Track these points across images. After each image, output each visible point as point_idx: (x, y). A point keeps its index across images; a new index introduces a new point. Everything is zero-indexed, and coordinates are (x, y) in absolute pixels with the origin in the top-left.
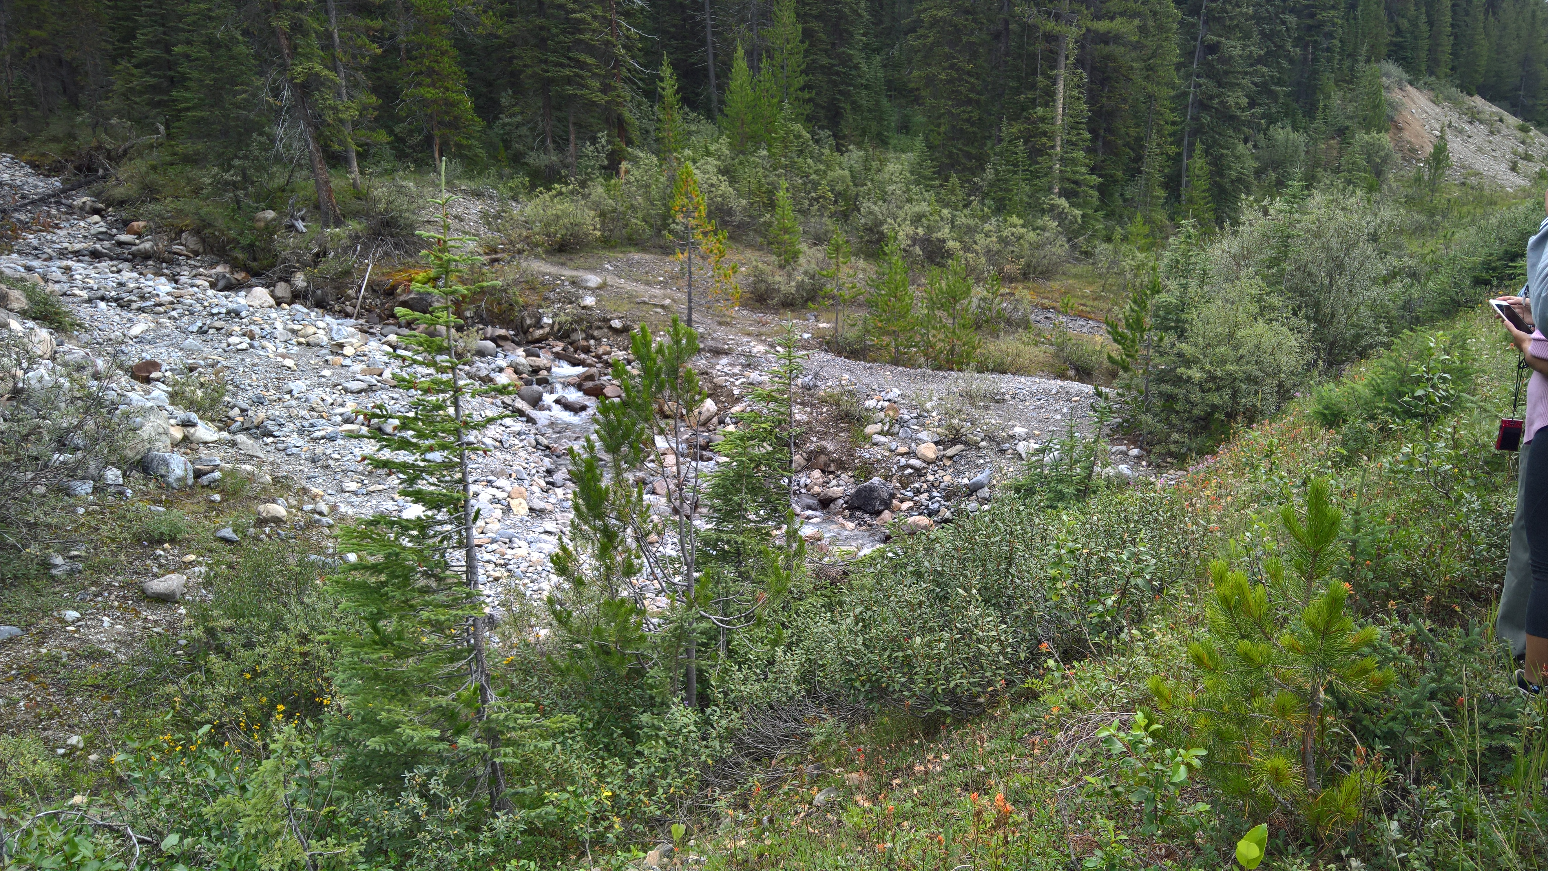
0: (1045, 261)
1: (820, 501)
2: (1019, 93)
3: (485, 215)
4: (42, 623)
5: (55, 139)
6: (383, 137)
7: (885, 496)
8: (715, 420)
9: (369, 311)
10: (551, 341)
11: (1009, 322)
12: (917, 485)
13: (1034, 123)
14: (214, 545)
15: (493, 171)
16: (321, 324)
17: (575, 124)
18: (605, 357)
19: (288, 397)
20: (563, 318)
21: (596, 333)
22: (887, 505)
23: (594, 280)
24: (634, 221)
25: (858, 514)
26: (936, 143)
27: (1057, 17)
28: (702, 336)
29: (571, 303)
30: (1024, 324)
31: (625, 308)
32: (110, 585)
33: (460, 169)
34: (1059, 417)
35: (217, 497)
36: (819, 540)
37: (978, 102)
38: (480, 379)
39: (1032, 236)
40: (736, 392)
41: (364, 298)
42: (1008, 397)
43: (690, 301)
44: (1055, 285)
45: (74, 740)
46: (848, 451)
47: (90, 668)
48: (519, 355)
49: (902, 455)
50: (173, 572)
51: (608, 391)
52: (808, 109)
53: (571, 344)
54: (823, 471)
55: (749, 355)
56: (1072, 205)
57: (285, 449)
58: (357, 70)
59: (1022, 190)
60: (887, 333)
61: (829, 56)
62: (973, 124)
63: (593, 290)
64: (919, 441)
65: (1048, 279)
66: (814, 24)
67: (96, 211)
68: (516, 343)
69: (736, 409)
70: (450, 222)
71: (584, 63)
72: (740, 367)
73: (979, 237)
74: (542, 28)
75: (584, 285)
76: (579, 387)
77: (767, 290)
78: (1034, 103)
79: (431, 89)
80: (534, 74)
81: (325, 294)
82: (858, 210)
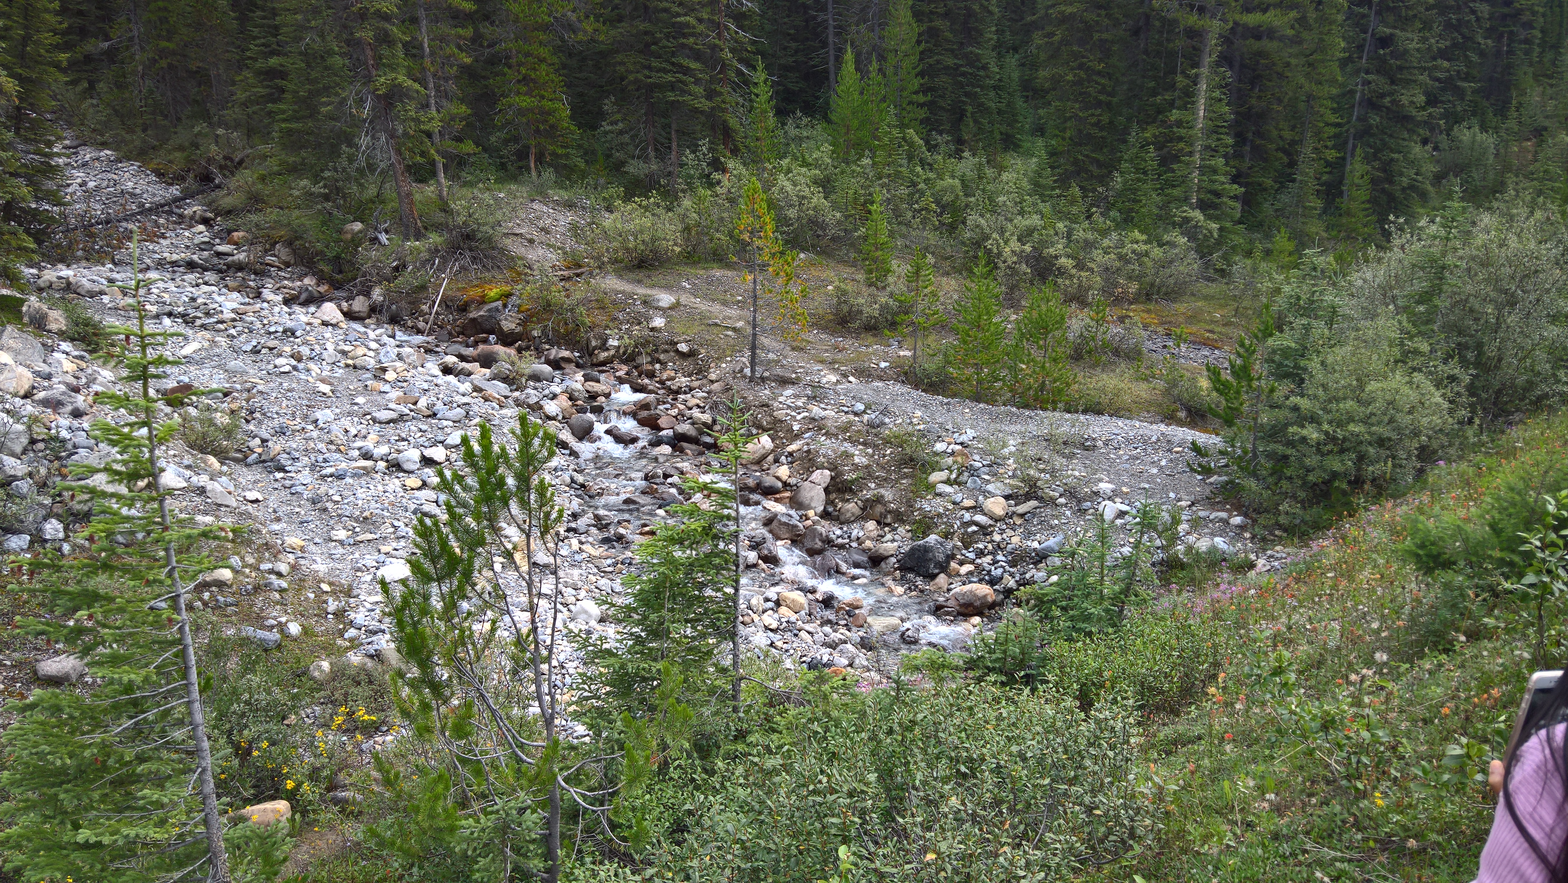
0: (1172, 281)
1: (870, 558)
2: (1154, 93)
3: (574, 228)
5: (181, 148)
7: (941, 557)
8: (771, 458)
9: (440, 327)
10: (616, 365)
11: (1116, 352)
12: (981, 546)
13: (1170, 126)
15: (590, 180)
17: (677, 131)
18: (669, 383)
19: (311, 427)
20: (628, 341)
21: (662, 357)
22: (944, 568)
23: (666, 299)
24: (718, 235)
25: (910, 576)
26: (1060, 149)
27: (1202, 10)
28: (769, 363)
29: (639, 324)
30: (1133, 355)
31: (695, 330)
33: (554, 179)
34: (1155, 471)
37: (1109, 105)
38: (529, 406)
39: (1157, 252)
40: (796, 427)
41: (437, 313)
42: (1100, 443)
44: (1181, 307)
46: (908, 501)
48: (577, 381)
49: (967, 509)
51: (662, 422)
52: (922, 113)
53: (636, 367)
54: (879, 523)
55: (816, 386)
56: (1209, 217)
57: (291, 487)
58: (446, 79)
59: (1152, 200)
60: (969, 365)
61: (956, 57)
62: (1101, 129)
63: (664, 311)
64: (987, 494)
65: (1174, 301)
66: (938, 23)
67: (205, 221)
68: (578, 366)
69: (793, 447)
70: (535, 234)
71: (688, 68)
72: (804, 399)
73: (1097, 254)
74: (646, 33)
75: (655, 304)
76: (634, 415)
77: (850, 312)
78: (1172, 105)
79: (526, 98)
80: (637, 81)
81: (399, 308)
82: (964, 222)
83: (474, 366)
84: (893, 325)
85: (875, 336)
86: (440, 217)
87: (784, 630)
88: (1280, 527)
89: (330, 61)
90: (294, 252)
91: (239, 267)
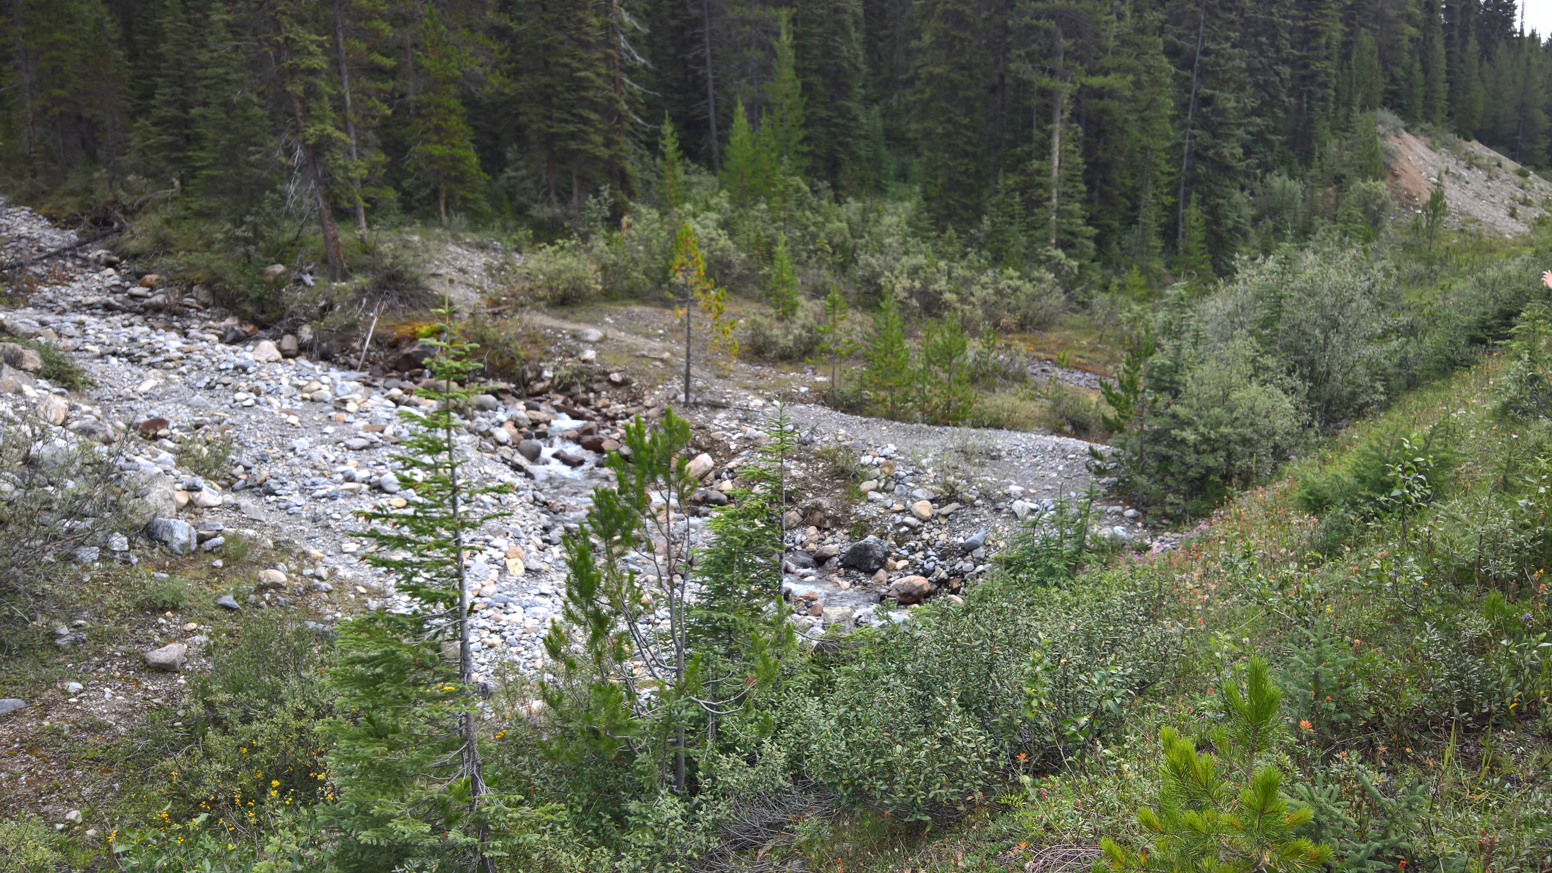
0: (1042, 313)
1: (816, 558)
2: (1016, 146)
3: (488, 268)
4: (46, 695)
5: (73, 193)
6: (390, 193)
7: (880, 554)
8: (712, 475)
9: (373, 363)
10: (551, 394)
11: (1005, 376)
12: (912, 544)
13: (1030, 175)
14: (215, 613)
15: (497, 223)
16: (325, 379)
17: (578, 177)
18: (605, 410)
19: (291, 454)
20: (563, 372)
21: (596, 386)
22: (882, 564)
23: (594, 333)
24: (635, 274)
25: (853, 572)
26: (934, 194)
27: (1052, 73)
28: (700, 390)
29: (572, 356)
30: (1020, 378)
31: (625, 361)
32: (112, 655)
33: (465, 222)
34: (1055, 475)
35: (219, 563)
36: (813, 600)
37: (974, 155)
38: (481, 433)
39: (1028, 287)
40: (733, 446)
41: (369, 350)
42: (1003, 453)
43: (688, 356)
44: (1052, 336)
45: (73, 814)
46: (844, 507)
47: (90, 740)
48: (519, 409)
49: (898, 512)
50: (174, 640)
51: (606, 445)
52: (807, 162)
53: (571, 397)
54: (819, 528)
55: (746, 410)
56: (1069, 256)
57: (287, 508)
58: (367, 130)
59: (1019, 241)
60: (884, 388)
61: (828, 109)
62: (969, 177)
63: (594, 344)
64: (914, 499)
65: (1045, 330)
66: (813, 79)
67: (110, 264)
68: (519, 397)
69: (732, 464)
70: (455, 275)
71: (588, 119)
72: (737, 422)
73: (976, 289)
74: (547, 86)
75: (584, 338)
76: (577, 441)
77: (765, 343)
78: (1029, 155)
79: (438, 146)
80: (539, 130)
81: (330, 346)
82: (856, 262)
84: (807, 354)
85: (790, 364)
86: (365, 259)
88: (1166, 516)
90: (214, 294)
91: (157, 309)
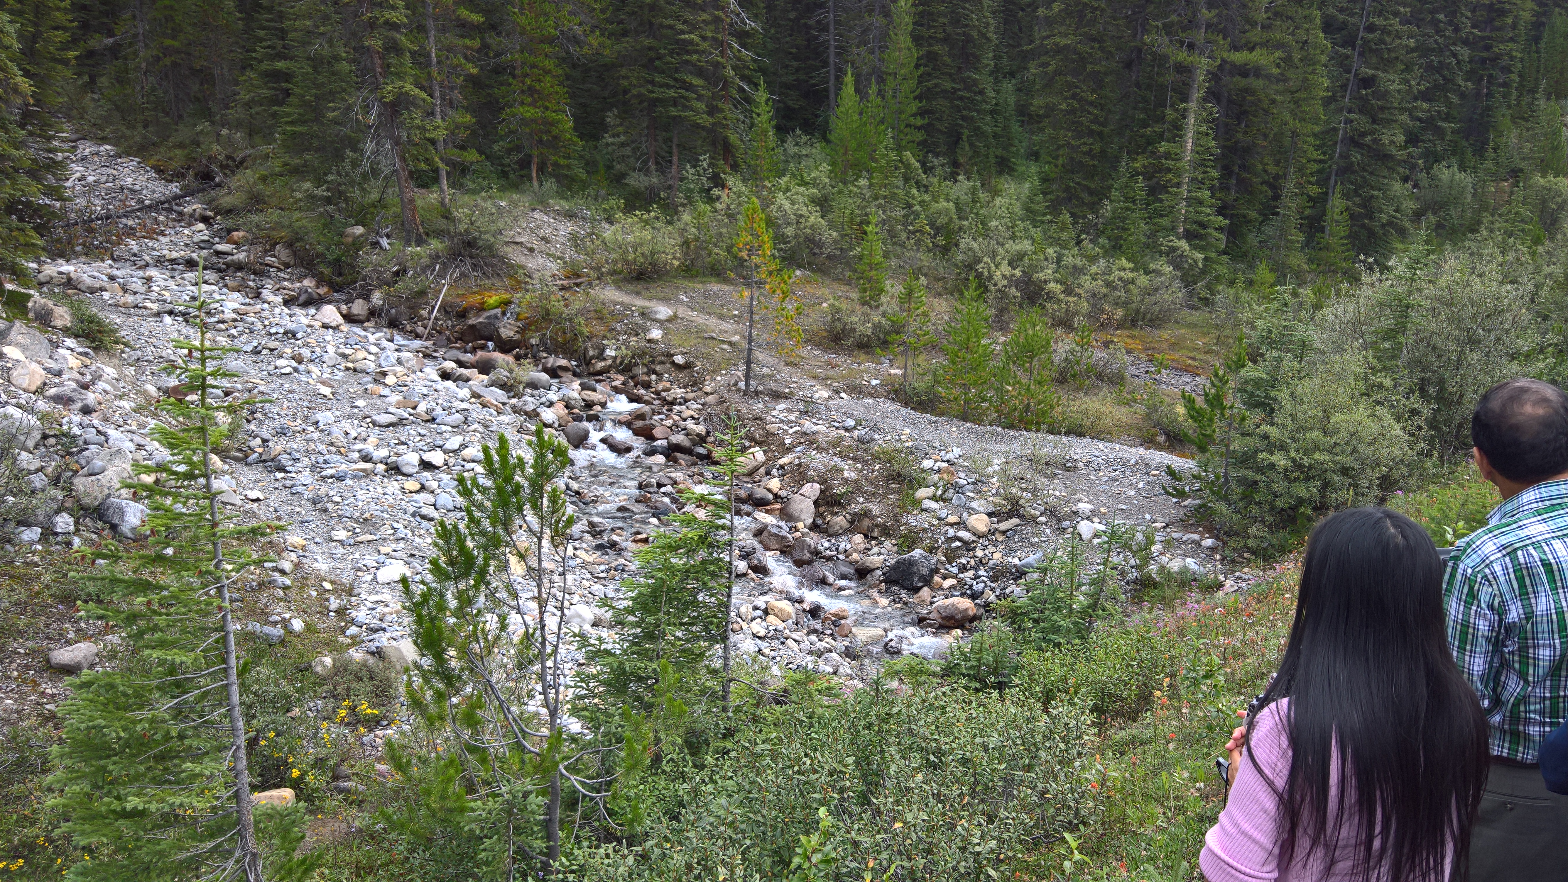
0: (1156, 308)
1: (857, 570)
2: (1147, 126)
3: (573, 237)
5: (182, 146)
6: (472, 156)
7: (925, 571)
8: (762, 470)
9: (439, 332)
10: (612, 375)
11: (1100, 377)
12: (964, 561)
15: (590, 191)
17: (678, 146)
18: (664, 394)
19: (312, 428)
20: (625, 351)
21: (658, 368)
22: (927, 581)
23: (663, 311)
24: (716, 250)
25: (895, 588)
26: (1052, 176)
28: (764, 378)
29: (637, 335)
30: (1117, 380)
31: (691, 343)
32: (14, 651)
33: (555, 188)
34: (1132, 493)
36: (843, 618)
37: (1100, 134)
38: (526, 413)
39: (1143, 280)
40: (788, 441)
41: (436, 319)
42: (1080, 465)
44: (1168, 334)
46: (895, 515)
48: (574, 390)
49: (952, 525)
50: (88, 638)
51: (657, 432)
52: (920, 136)
53: (632, 378)
54: (866, 536)
55: (809, 401)
56: (1195, 247)
57: (291, 487)
58: (452, 89)
59: (1140, 229)
60: (957, 386)
61: (953, 81)
62: (1093, 158)
63: (662, 323)
64: (971, 511)
65: (1158, 327)
66: (936, 48)
67: (205, 220)
68: (575, 374)
69: (784, 461)
70: (536, 244)
71: (691, 84)
72: (797, 414)
73: (1085, 280)
74: (650, 49)
75: (653, 316)
76: (628, 425)
77: (843, 330)
78: (1161, 136)
79: (530, 108)
80: (640, 95)
81: (398, 313)
82: (957, 245)
83: (472, 372)
84: (885, 344)
85: (867, 353)
86: (442, 223)
87: (771, 638)
89: (337, 67)
90: (294, 253)
91: (239, 267)
